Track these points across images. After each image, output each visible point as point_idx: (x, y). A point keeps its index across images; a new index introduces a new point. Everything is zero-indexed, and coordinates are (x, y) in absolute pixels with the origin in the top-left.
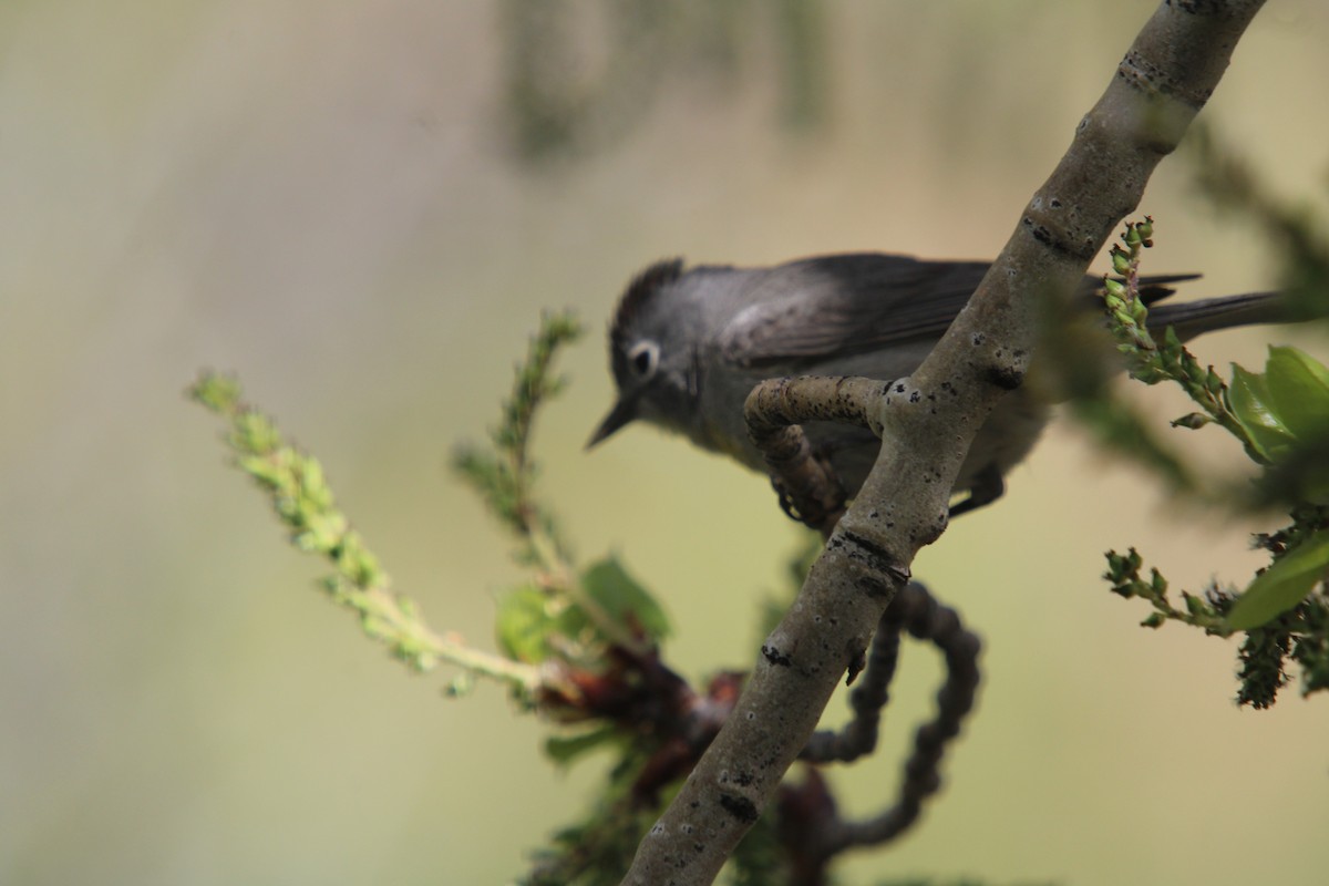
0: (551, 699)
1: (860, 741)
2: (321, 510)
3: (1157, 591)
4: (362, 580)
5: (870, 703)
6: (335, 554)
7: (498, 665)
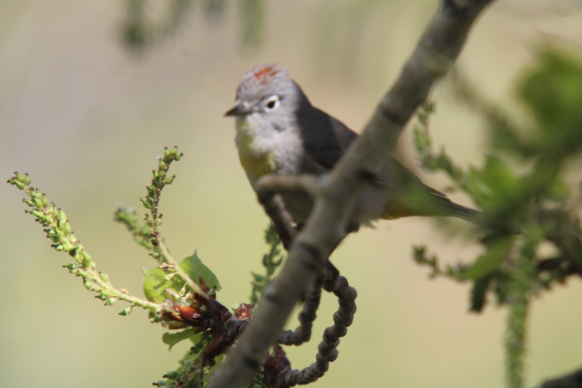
0: (167, 316)
1: (303, 336)
2: (66, 234)
3: (433, 263)
4: (84, 265)
5: (308, 318)
6: (73, 253)
7: (145, 302)
